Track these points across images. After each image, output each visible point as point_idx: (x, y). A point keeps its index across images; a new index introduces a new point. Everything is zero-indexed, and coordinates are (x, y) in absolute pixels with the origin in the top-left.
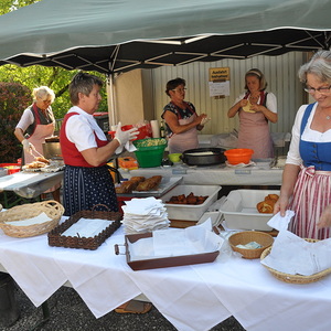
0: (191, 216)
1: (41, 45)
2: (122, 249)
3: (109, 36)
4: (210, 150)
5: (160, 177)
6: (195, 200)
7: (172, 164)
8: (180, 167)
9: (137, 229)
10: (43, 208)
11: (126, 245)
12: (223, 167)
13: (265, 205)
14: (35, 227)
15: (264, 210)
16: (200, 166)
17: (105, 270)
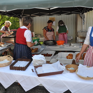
0: (48, 60)
1: (5, 8)
2: (34, 70)
3: (27, 6)
4: (51, 41)
5: (38, 49)
6: (48, 55)
7: (41, 45)
8: (44, 46)
9: (37, 64)
10: (6, 58)
11: (35, 69)
12: (56, 46)
13: (69, 57)
14: (5, 64)
15: (69, 58)
16: (49, 45)
17: (29, 77)
